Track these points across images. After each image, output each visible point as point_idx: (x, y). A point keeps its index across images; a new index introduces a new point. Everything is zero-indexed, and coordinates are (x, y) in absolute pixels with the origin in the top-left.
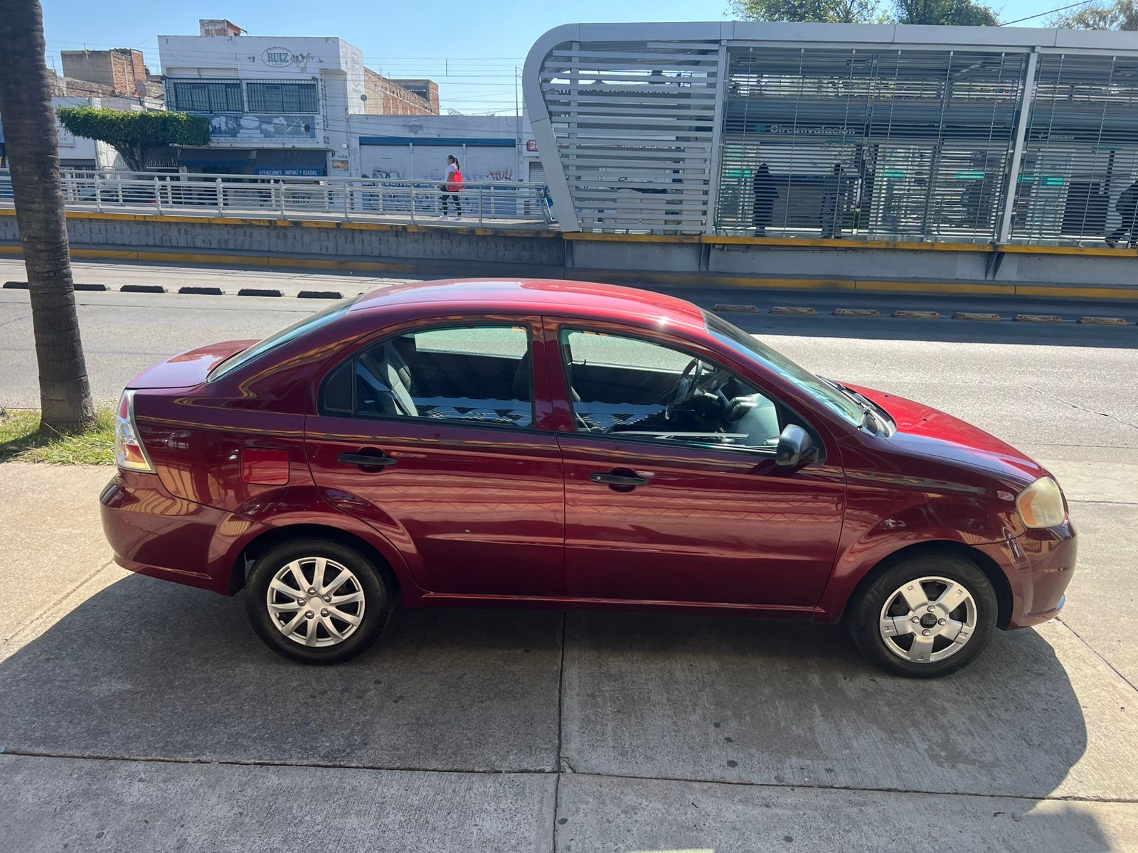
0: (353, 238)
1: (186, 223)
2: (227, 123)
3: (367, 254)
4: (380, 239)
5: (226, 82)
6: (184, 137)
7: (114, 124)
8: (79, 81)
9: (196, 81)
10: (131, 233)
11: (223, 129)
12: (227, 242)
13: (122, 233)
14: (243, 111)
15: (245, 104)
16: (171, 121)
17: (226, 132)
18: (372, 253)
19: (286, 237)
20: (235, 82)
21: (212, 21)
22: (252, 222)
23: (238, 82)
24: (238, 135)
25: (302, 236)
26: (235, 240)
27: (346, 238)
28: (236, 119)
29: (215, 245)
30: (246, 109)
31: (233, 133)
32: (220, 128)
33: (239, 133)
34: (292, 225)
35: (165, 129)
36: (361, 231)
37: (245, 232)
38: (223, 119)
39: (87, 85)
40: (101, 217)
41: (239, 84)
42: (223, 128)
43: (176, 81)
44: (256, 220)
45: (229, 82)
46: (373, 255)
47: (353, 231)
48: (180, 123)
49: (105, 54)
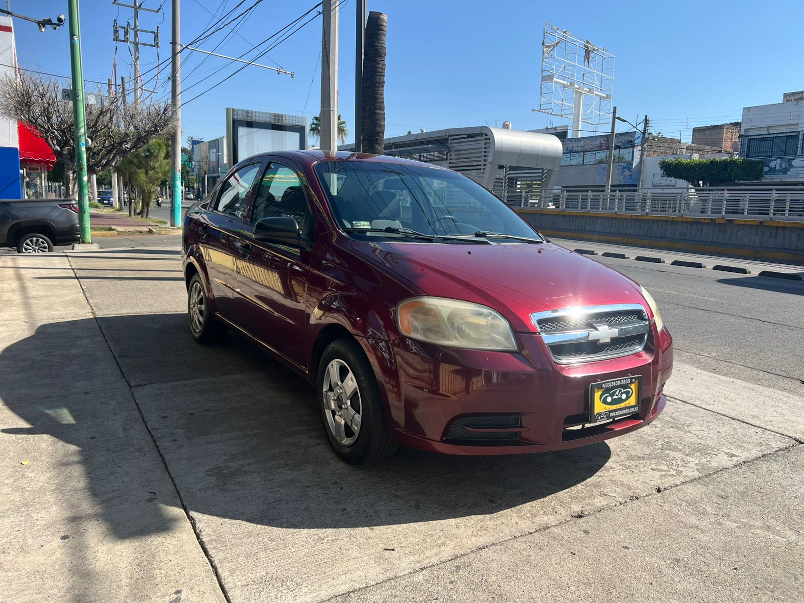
0: (777, 234)
1: (663, 221)
2: (781, 164)
3: (786, 247)
4: (799, 236)
5: (787, 135)
6: (738, 175)
7: (693, 168)
8: (696, 145)
9: (766, 136)
10: (632, 227)
11: (777, 169)
12: (685, 234)
13: (627, 227)
14: (796, 154)
15: (799, 149)
16: (730, 164)
17: (779, 171)
18: (790, 247)
19: (725, 232)
20: (794, 134)
21: (793, 94)
22: (700, 220)
23: (797, 134)
24: (788, 173)
25: (737, 231)
26: (691, 233)
27: (771, 233)
28: (790, 160)
29: (677, 237)
30: (799, 152)
31: (785, 171)
32: (775, 168)
33: (789, 171)
34: (727, 222)
35: (725, 170)
36: (784, 228)
37: (698, 228)
38: (779, 161)
39: (702, 147)
40: (615, 216)
41: (796, 135)
42: (778, 167)
43: (749, 138)
44: (702, 218)
45: (789, 134)
46: (791, 248)
47: (777, 228)
48: (737, 165)
49: (721, 127)
